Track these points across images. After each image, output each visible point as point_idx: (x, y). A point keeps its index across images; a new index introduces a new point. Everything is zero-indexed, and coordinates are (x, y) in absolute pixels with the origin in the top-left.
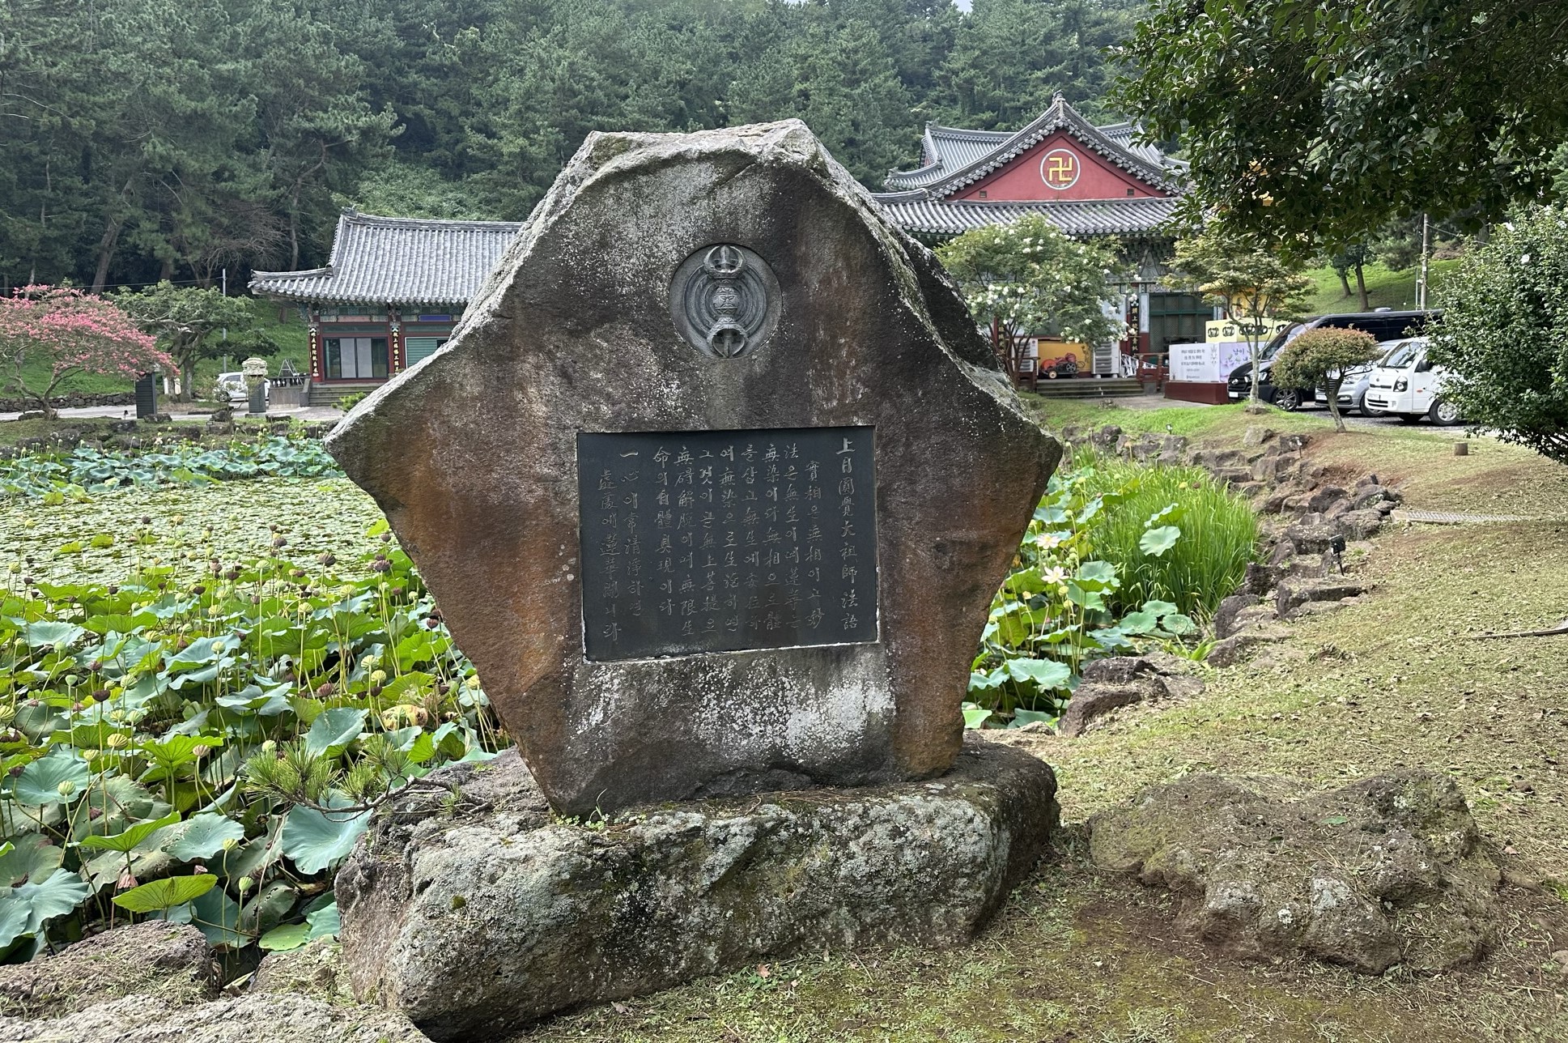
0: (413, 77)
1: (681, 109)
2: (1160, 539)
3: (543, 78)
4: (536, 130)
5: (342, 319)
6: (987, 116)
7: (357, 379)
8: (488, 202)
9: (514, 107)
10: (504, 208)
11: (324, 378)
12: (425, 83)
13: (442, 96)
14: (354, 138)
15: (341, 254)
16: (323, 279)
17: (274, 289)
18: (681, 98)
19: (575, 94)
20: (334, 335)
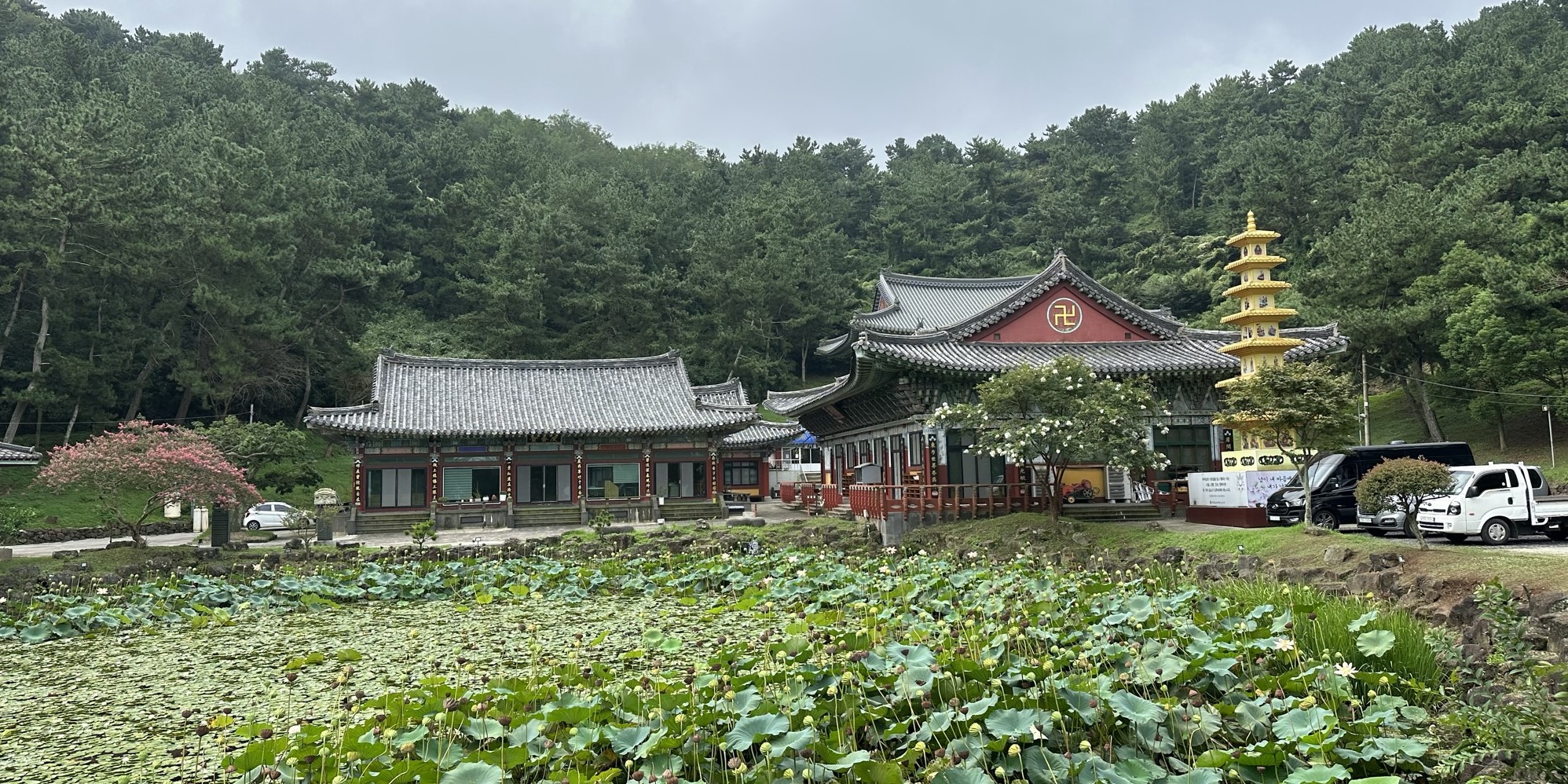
0: (402, 226)
1: (648, 256)
2: (1375, 642)
3: (530, 228)
4: (524, 275)
5: (385, 451)
6: (915, 262)
7: (396, 508)
8: (470, 340)
9: (502, 254)
10: (490, 345)
11: (366, 507)
12: (412, 233)
13: (427, 244)
14: (373, 283)
15: (383, 390)
16: (370, 414)
17: (328, 424)
18: (647, 246)
19: (557, 243)
20: (376, 465)
